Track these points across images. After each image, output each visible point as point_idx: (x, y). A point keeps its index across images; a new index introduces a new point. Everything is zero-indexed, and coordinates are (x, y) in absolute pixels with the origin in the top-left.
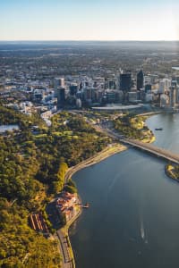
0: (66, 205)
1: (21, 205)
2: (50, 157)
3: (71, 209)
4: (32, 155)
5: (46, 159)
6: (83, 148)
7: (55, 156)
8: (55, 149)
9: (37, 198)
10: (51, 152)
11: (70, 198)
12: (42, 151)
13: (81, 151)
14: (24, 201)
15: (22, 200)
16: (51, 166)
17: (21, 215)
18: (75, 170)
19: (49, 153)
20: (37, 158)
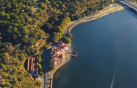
0: (58, 53)
1: (22, 50)
2: (58, 12)
3: (61, 57)
4: (43, 9)
5: (54, 13)
6: (88, 6)
7: (62, 11)
8: (64, 5)
9: (37, 45)
10: (60, 8)
11: (63, 48)
12: (53, 6)
13: (85, 9)
14: (25, 47)
15: (25, 45)
16: (57, 19)
17: (20, 58)
18: (76, 24)
19: (58, 8)
20: (47, 11)
